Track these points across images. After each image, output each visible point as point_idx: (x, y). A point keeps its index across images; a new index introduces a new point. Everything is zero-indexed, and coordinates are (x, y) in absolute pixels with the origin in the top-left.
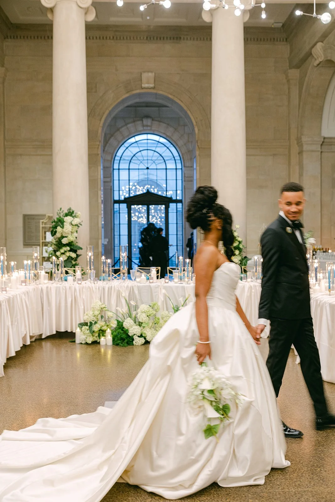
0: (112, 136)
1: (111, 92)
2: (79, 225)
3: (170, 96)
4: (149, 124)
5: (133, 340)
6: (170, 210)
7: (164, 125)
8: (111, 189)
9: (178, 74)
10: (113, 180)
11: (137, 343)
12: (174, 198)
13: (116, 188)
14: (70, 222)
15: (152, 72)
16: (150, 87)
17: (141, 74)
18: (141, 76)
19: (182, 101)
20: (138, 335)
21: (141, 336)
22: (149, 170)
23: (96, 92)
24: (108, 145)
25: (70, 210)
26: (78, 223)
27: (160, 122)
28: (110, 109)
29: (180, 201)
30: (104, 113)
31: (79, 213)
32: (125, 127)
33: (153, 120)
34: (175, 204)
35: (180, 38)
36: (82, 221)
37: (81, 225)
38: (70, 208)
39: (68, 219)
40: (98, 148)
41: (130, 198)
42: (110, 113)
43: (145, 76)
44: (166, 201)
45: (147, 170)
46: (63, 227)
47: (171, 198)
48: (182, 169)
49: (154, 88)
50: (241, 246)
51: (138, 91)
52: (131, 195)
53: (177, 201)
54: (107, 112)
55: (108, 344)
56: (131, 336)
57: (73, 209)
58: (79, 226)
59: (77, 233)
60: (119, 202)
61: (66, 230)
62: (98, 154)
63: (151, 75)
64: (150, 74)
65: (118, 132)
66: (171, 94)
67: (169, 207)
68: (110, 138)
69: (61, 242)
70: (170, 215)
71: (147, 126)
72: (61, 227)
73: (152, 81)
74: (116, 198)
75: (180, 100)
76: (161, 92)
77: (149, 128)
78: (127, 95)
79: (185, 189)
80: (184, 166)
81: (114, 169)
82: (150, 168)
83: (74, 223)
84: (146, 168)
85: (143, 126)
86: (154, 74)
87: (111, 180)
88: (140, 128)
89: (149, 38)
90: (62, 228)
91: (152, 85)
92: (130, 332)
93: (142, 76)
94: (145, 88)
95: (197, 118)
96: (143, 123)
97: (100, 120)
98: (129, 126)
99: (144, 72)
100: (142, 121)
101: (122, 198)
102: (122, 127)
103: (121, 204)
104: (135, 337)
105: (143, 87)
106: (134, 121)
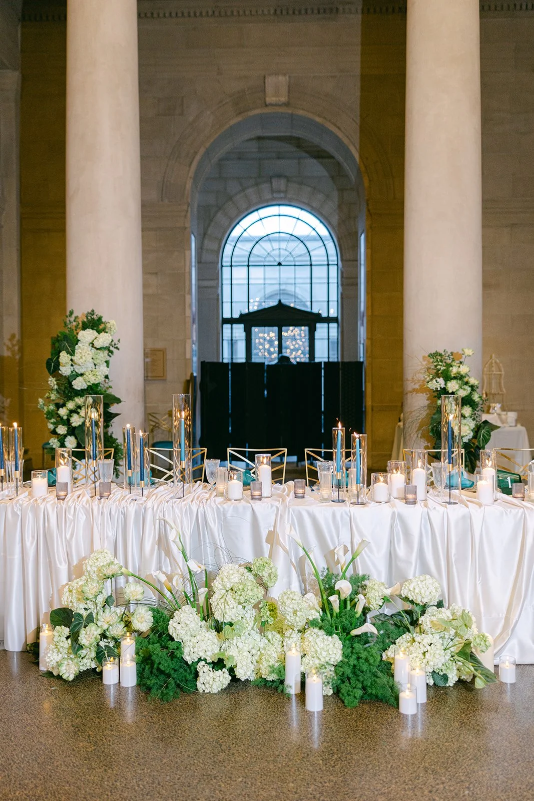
0: (219, 208)
1: (208, 112)
2: (112, 348)
3: (318, 119)
4: (283, 187)
5: (197, 675)
6: (318, 334)
7: (309, 189)
8: (218, 300)
9: (332, 77)
10: (222, 284)
11: (207, 686)
12: (324, 315)
13: (226, 297)
14: (91, 342)
15: (285, 74)
16: (280, 103)
17: (264, 77)
18: (265, 82)
19: (339, 128)
20: (209, 660)
21: (218, 664)
22: (281, 266)
23: (182, 114)
24: (213, 224)
25: (93, 314)
26: (106, 344)
27: (301, 183)
28: (208, 145)
29: (335, 320)
30: (196, 153)
31: (112, 322)
32: (242, 194)
33: (288, 181)
34: (326, 325)
35: (337, 9)
36: (119, 341)
37: (117, 348)
38: (93, 311)
39: (86, 336)
40: (185, 216)
41: (249, 314)
42: (207, 153)
43: (270, 81)
44: (310, 320)
45: (278, 267)
46: (72, 353)
47: (319, 315)
48: (337, 265)
49: (287, 104)
50: (476, 397)
51: (257, 111)
52: (251, 310)
53: (328, 320)
54: (202, 151)
55: (124, 684)
56: (190, 663)
57: (99, 312)
58: (112, 352)
59: (108, 366)
60: (231, 321)
61: (79, 359)
62: (185, 228)
63: (282, 80)
64: (281, 78)
65: (230, 203)
66: (319, 116)
67: (315, 330)
68: (216, 212)
69: (71, 385)
70: (318, 344)
71: (279, 192)
72: (68, 353)
73: (284, 90)
74: (227, 315)
75: (335, 125)
76: (301, 112)
77: (282, 195)
78: (239, 119)
79: (342, 298)
80: (342, 260)
81: (222, 266)
82: (283, 263)
83: (98, 344)
84: (276, 264)
85: (272, 191)
86: (287, 78)
87: (218, 284)
88: (268, 196)
89: (278, 12)
90: (71, 355)
91: (283, 99)
92: (186, 651)
93: (266, 80)
94: (271, 105)
95: (367, 159)
96: (272, 187)
97: (190, 166)
98: (250, 191)
99: (270, 75)
100: (271, 183)
101: (236, 315)
102: (236, 194)
103: (235, 326)
104: (203, 668)
105: (267, 103)
106: (257, 184)
